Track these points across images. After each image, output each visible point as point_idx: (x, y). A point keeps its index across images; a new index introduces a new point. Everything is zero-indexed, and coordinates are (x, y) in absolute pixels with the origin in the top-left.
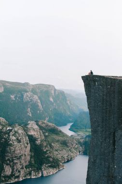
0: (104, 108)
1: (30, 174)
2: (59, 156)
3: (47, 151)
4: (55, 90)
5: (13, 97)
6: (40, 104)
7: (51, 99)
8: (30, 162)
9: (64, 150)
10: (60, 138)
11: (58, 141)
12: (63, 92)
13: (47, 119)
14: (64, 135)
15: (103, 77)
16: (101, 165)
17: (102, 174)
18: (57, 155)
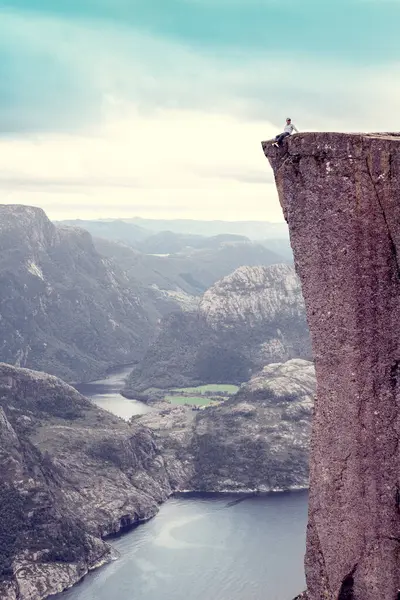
0: (366, 264)
3: (34, 491)
4: (48, 227)
7: (35, 269)
9: (105, 483)
12: (86, 234)
13: (21, 354)
16: (363, 494)
17: (371, 533)
18: (79, 504)
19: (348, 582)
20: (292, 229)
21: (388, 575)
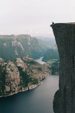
0: (66, 42)
1: (21, 89)
2: (37, 77)
3: (30, 75)
4: (31, 37)
5: (5, 44)
6: (22, 47)
7: (29, 44)
8: (20, 82)
9: (40, 73)
10: (37, 66)
11: (36, 68)
12: (36, 38)
13: (28, 56)
14: (39, 64)
15: (64, 24)
16: (67, 76)
17: (68, 81)
18: (36, 76)
19: (65, 88)
20: (55, 37)
21: (70, 87)
